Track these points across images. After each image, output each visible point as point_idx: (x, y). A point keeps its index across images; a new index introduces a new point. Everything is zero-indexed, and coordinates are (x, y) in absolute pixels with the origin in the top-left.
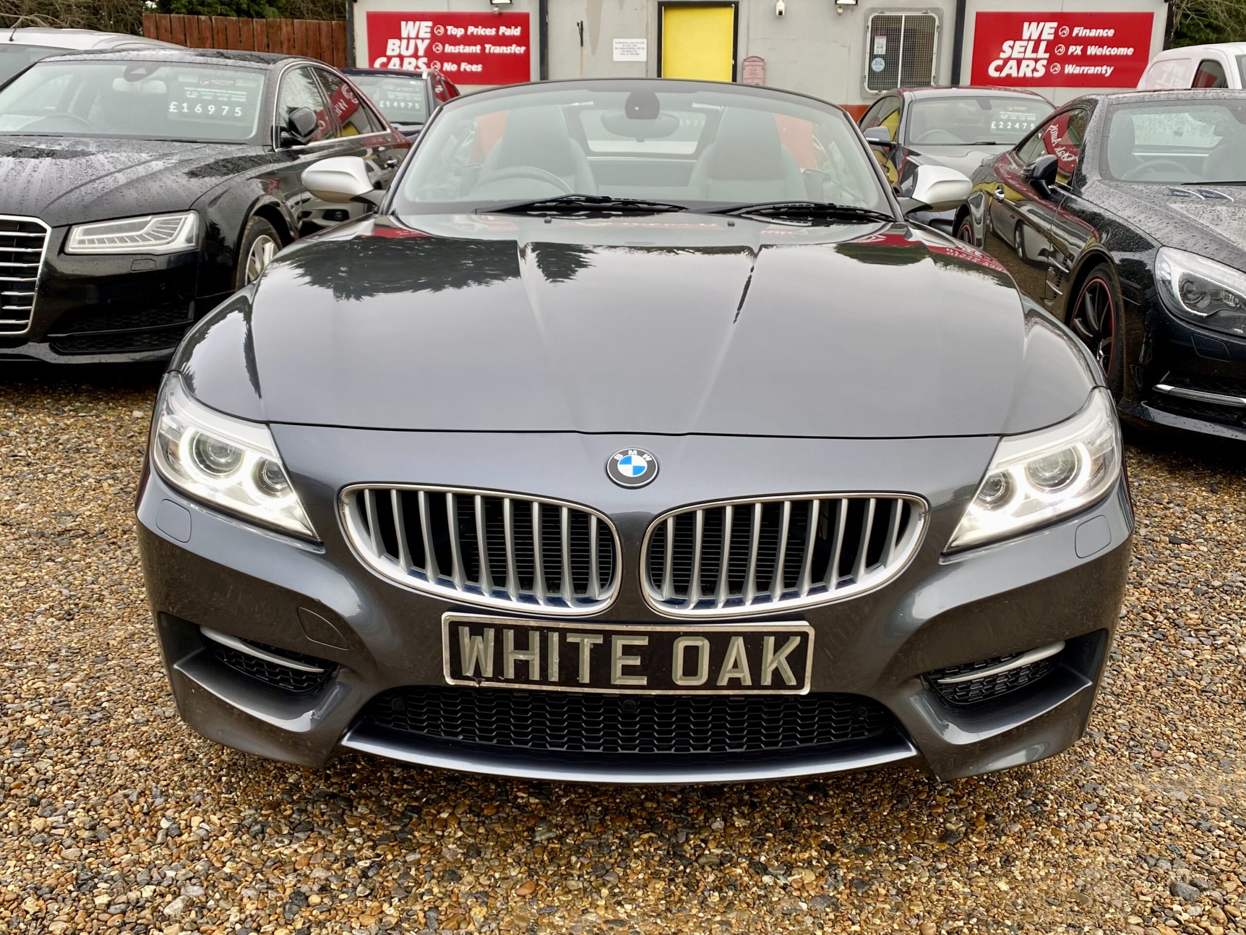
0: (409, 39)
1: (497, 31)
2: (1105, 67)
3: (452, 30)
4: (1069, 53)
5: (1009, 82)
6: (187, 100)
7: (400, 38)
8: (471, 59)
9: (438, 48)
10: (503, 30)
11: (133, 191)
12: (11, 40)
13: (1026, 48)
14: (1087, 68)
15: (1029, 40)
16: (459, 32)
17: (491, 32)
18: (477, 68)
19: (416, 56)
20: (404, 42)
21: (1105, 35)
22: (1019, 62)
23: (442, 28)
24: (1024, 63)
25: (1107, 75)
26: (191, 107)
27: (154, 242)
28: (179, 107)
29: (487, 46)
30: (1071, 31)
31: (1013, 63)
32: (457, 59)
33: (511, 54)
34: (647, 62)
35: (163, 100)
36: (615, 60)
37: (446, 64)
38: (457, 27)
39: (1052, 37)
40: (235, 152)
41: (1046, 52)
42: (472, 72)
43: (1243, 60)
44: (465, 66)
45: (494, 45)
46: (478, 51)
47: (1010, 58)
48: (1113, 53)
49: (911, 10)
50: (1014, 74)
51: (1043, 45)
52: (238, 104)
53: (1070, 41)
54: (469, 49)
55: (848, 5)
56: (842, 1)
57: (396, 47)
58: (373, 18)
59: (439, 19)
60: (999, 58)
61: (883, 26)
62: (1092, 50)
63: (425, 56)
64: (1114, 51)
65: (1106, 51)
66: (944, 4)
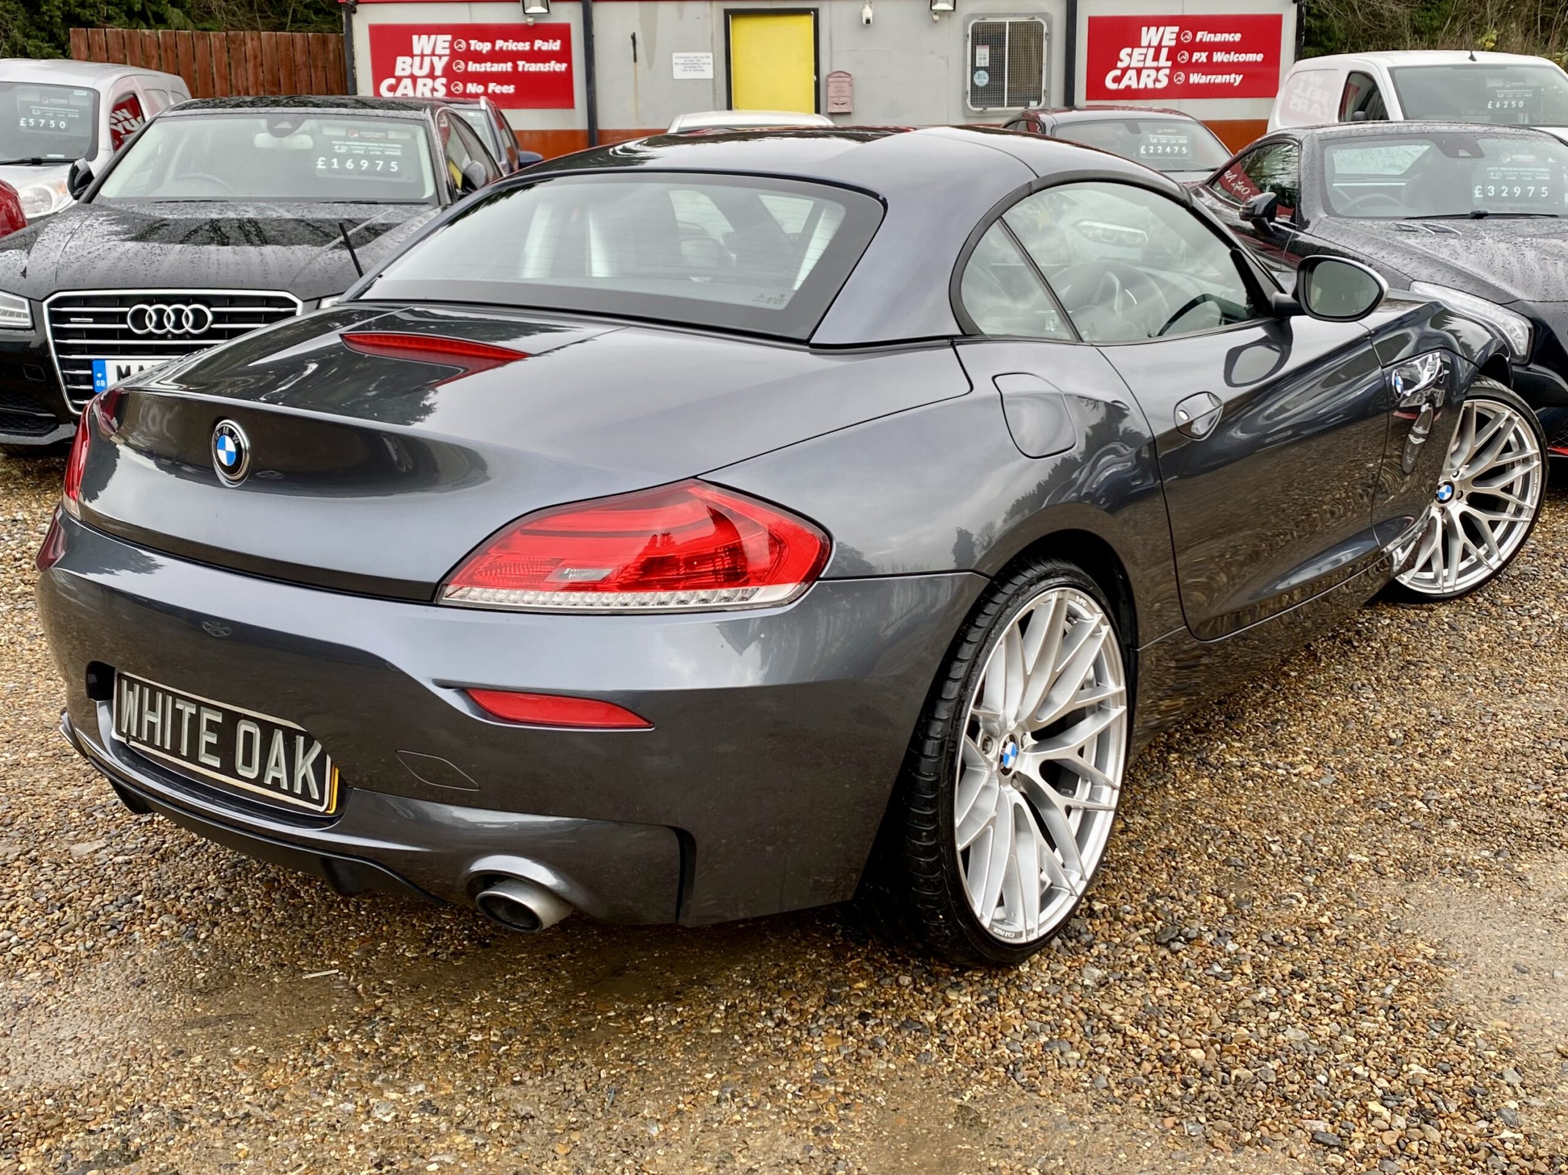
0: (422, 56)
1: (532, 45)
2: (1233, 76)
3: (476, 45)
4: (1194, 60)
5: (1129, 94)
6: (337, 156)
7: (412, 56)
8: (501, 78)
9: (460, 66)
10: (538, 44)
13: (1146, 55)
14: (1214, 77)
15: (1149, 46)
16: (485, 47)
17: (524, 46)
18: (509, 89)
19: (432, 75)
20: (417, 60)
21: (1231, 40)
22: (1139, 71)
23: (464, 42)
24: (1145, 73)
25: (1236, 84)
26: (342, 162)
28: (328, 163)
29: (521, 63)
30: (1194, 36)
31: (1132, 73)
32: (483, 79)
33: (549, 73)
34: (714, 80)
35: (309, 156)
36: (676, 77)
37: (469, 85)
38: (482, 40)
39: (1173, 43)
41: (1167, 60)
42: (502, 94)
43: (1399, 73)
44: (493, 87)
45: (528, 61)
46: (510, 69)
47: (1128, 68)
48: (1241, 60)
49: (1015, 15)
50: (1134, 86)
51: (1164, 52)
52: (394, 158)
53: (1194, 47)
54: (497, 68)
55: (945, 11)
56: (937, 7)
57: (407, 66)
58: (378, 33)
59: (460, 32)
60: (1116, 68)
61: (984, 34)
62: (1218, 57)
63: (443, 76)
64: (1243, 58)
65: (1233, 57)
66: (1052, 8)
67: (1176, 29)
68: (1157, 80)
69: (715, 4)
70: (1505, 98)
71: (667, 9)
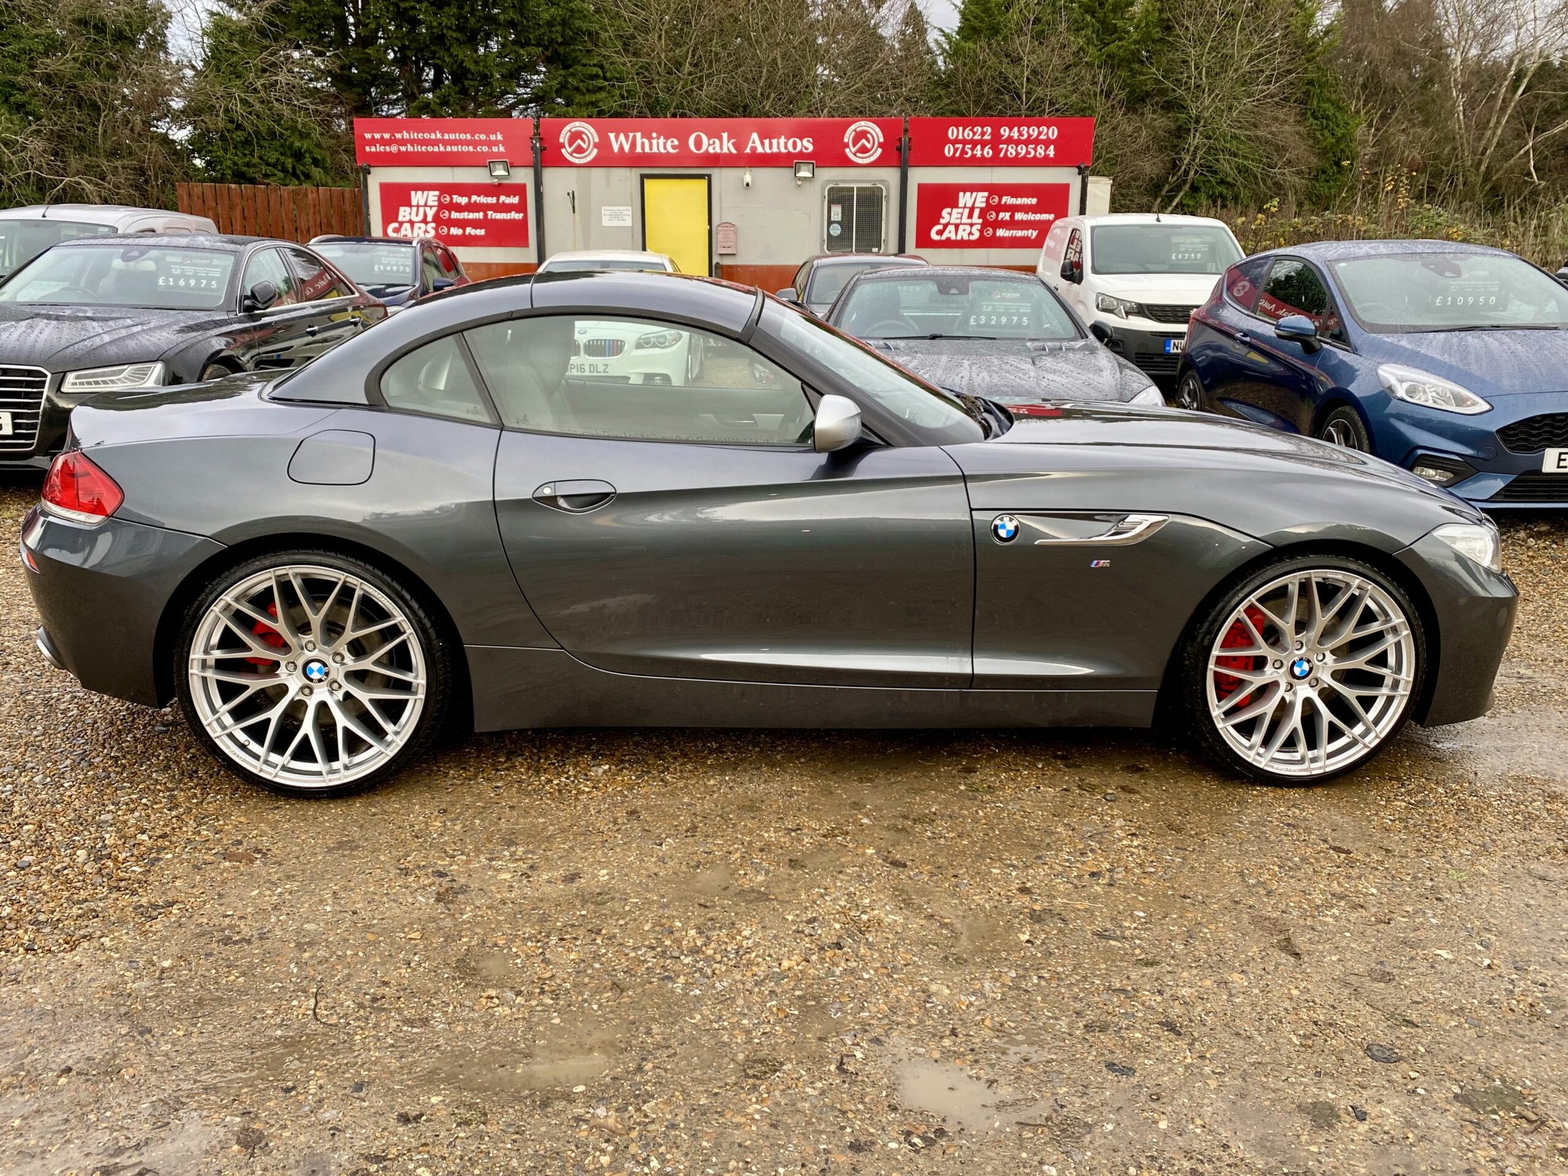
0: (418, 206)
1: (498, 199)
2: (1030, 231)
3: (457, 199)
4: (1000, 219)
5: (949, 244)
6: (174, 276)
7: (410, 206)
8: (475, 224)
9: (445, 215)
10: (502, 198)
13: (962, 214)
14: (1015, 232)
15: (965, 207)
16: (464, 200)
17: (492, 200)
18: (481, 232)
19: (425, 221)
20: (414, 209)
21: (1029, 203)
22: (957, 226)
23: (448, 197)
24: (961, 228)
25: (1029, 237)
26: (176, 280)
28: (166, 281)
29: (490, 213)
30: (1000, 200)
31: (951, 228)
32: (462, 224)
33: (510, 220)
34: (632, 227)
35: (152, 276)
36: (605, 225)
37: (452, 229)
38: (462, 196)
39: (984, 205)
40: (203, 317)
41: (980, 217)
42: (476, 235)
43: (1096, 231)
44: (469, 231)
45: (495, 212)
46: (481, 217)
47: (949, 223)
48: (1036, 219)
49: (861, 181)
50: (953, 238)
51: (977, 212)
52: (214, 278)
53: (1001, 208)
54: (472, 216)
55: (805, 178)
56: (800, 174)
57: (407, 214)
58: (385, 188)
59: (446, 189)
60: (939, 223)
61: (838, 196)
62: (1019, 216)
63: (433, 221)
64: (1038, 217)
65: (1031, 217)
66: (889, 176)
67: (986, 194)
68: (970, 233)
69: (634, 170)
70: (1186, 251)
71: (598, 173)
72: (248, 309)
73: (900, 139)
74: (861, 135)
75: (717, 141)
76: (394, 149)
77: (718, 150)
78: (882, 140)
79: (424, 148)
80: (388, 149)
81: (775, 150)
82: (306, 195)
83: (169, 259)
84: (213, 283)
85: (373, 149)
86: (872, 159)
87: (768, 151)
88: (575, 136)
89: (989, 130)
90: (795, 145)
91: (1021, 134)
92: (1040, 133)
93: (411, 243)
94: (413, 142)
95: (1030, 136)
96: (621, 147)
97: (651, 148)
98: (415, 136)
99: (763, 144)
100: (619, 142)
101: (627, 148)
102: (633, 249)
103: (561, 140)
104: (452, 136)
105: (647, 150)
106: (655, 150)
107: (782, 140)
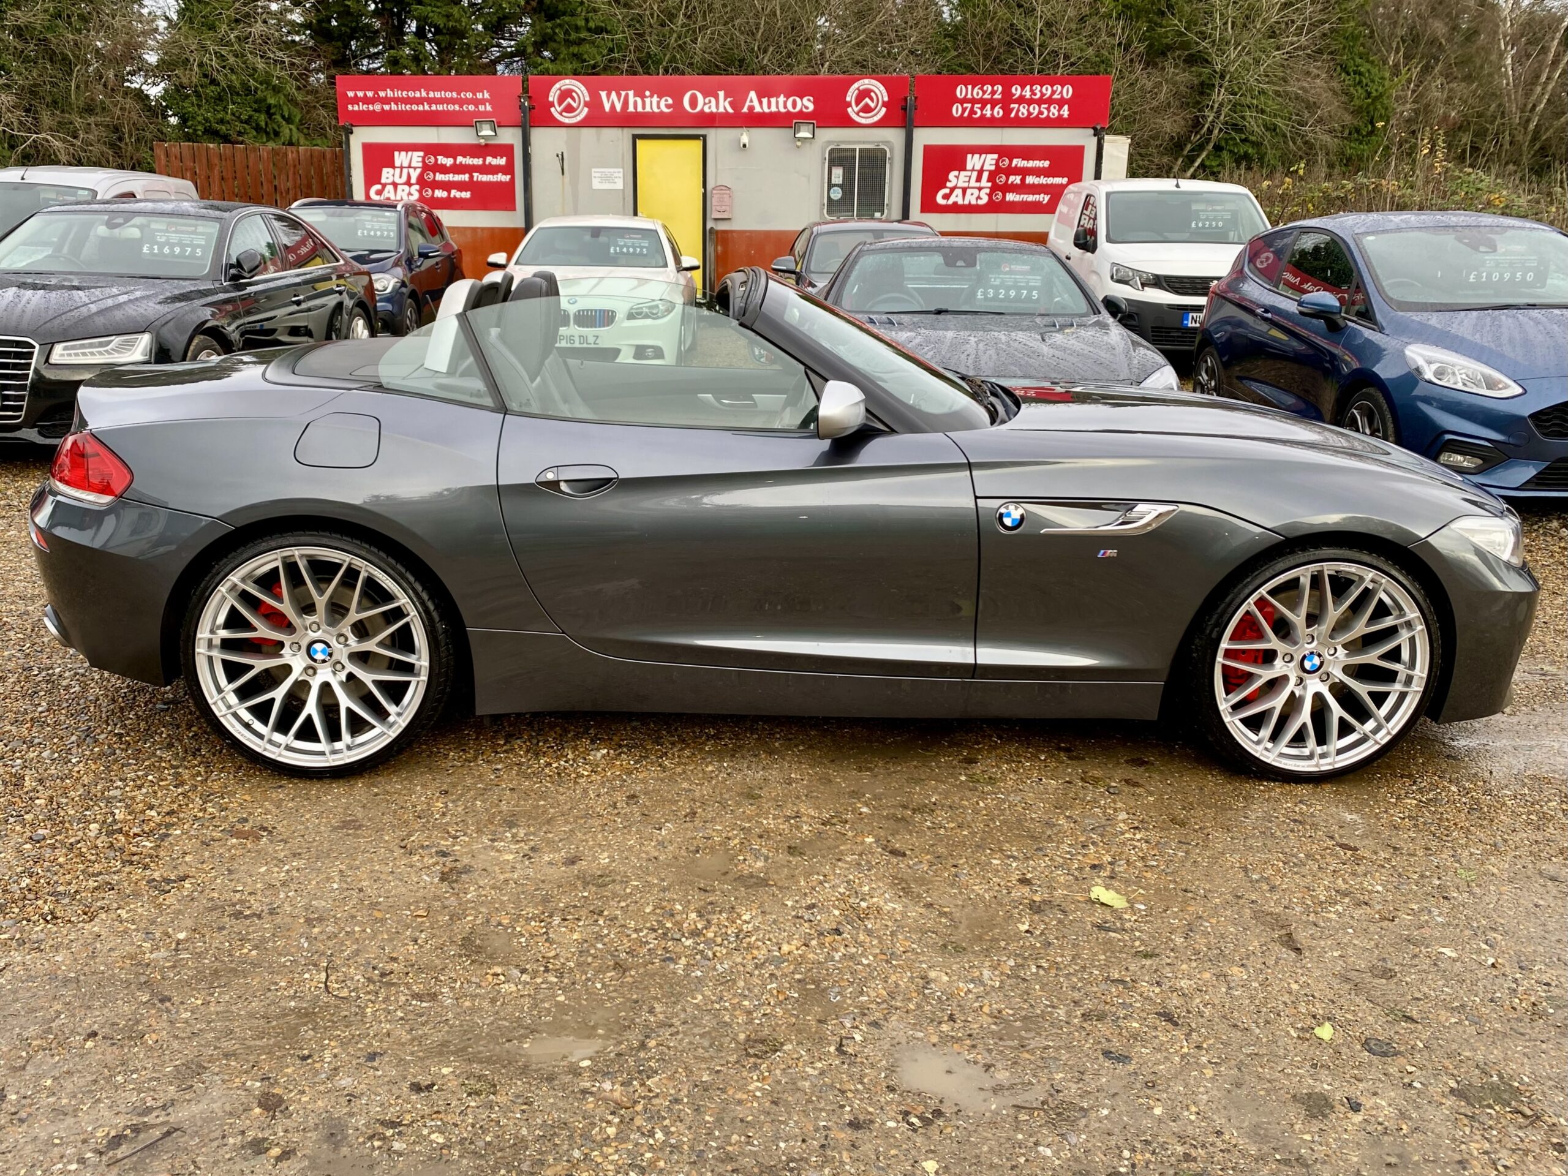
0: (402, 168)
1: (484, 161)
2: (1042, 196)
3: (442, 160)
4: (1010, 182)
5: (956, 209)
6: (157, 243)
7: (394, 167)
8: (460, 186)
9: (430, 176)
10: (489, 159)
11: (101, 318)
12: (23, 179)
13: (970, 177)
14: (1026, 196)
15: (973, 170)
16: (449, 162)
17: (478, 161)
18: (466, 195)
19: (408, 183)
20: (398, 171)
21: (1041, 166)
22: (964, 190)
23: (433, 158)
24: (969, 191)
25: (1044, 202)
26: (161, 249)
27: (116, 355)
28: (151, 249)
29: (475, 175)
30: (1011, 162)
31: (958, 192)
32: (447, 186)
33: (497, 182)
34: (623, 190)
35: (138, 243)
36: (595, 187)
37: (437, 191)
38: (447, 157)
39: (993, 168)
40: (188, 287)
41: (988, 181)
42: (461, 198)
43: (1112, 196)
44: (455, 193)
45: (481, 174)
46: (467, 179)
47: (955, 188)
48: (1048, 182)
49: (864, 143)
50: (960, 202)
51: (985, 175)
52: (199, 246)
53: (1011, 171)
54: (458, 178)
55: (805, 139)
56: (799, 135)
57: (390, 175)
58: (368, 148)
59: (430, 149)
60: (945, 187)
61: (839, 158)
62: (1030, 180)
63: (417, 183)
64: (1051, 181)
65: (1043, 180)
66: (893, 137)
68: (979, 198)
69: (626, 130)
70: (1207, 219)
71: (588, 133)
72: (234, 278)
73: (906, 99)
74: (864, 94)
75: (713, 100)
76: (377, 107)
77: (714, 110)
78: (886, 99)
79: (408, 107)
80: (371, 107)
81: (774, 109)
82: (286, 155)
83: (154, 226)
84: (198, 250)
85: (356, 108)
86: (876, 119)
87: (766, 110)
88: (566, 94)
89: (1000, 88)
90: (794, 105)
91: (1033, 93)
92: (1053, 92)
93: (395, 207)
94: (396, 100)
95: (1043, 95)
96: (613, 106)
97: (644, 107)
98: (398, 94)
99: (761, 103)
100: (610, 101)
101: (618, 107)
102: (624, 214)
103: (551, 99)
104: (438, 95)
105: (640, 109)
106: (648, 109)
107: (782, 99)
